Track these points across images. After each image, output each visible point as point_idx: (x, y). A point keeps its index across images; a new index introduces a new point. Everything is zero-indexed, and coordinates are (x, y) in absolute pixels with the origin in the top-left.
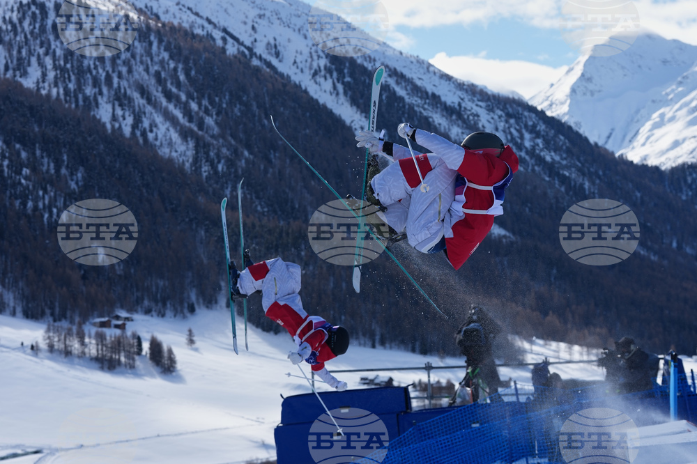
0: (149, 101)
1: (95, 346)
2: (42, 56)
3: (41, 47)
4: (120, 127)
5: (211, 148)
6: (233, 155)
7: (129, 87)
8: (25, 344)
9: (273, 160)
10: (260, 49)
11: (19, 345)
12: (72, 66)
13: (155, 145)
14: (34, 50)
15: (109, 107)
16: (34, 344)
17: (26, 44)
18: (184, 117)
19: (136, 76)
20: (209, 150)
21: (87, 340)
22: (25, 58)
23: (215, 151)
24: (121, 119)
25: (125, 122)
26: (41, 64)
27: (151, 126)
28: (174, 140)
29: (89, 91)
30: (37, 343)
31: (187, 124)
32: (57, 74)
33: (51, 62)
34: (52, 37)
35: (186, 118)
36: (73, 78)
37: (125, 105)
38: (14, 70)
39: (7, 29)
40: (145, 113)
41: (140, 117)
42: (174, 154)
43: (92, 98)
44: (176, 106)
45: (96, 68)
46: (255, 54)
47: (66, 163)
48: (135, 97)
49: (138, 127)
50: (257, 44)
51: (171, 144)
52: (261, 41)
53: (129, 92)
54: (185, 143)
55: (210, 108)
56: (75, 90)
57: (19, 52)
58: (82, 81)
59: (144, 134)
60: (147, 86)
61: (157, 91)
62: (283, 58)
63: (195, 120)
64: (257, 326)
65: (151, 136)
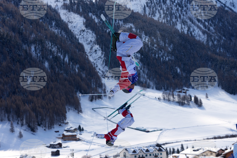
0: (192, 22)
1: (177, 98)
2: (160, 10)
3: (159, 7)
4: (184, 31)
5: (212, 37)
6: (220, 39)
7: (186, 18)
8: (156, 98)
9: (233, 40)
10: (228, 5)
11: (155, 98)
12: (169, 13)
13: (195, 36)
14: (157, 8)
15: (180, 25)
16: (159, 98)
17: (155, 6)
18: (203, 27)
19: (188, 15)
20: (211, 37)
21: (175, 96)
22: (155, 11)
23: (214, 38)
24: (184, 28)
25: (185, 29)
26: (159, 12)
27: (193, 30)
28: (200, 34)
29: (174, 20)
30: (160, 97)
31: (205, 29)
32: (164, 15)
33: (162, 12)
34: (162, 4)
35: (204, 27)
36: (169, 16)
37: (185, 24)
38: (151, 15)
39: (149, 2)
40: (191, 26)
41: (189, 27)
42: (201, 39)
43: (175, 22)
44: (201, 24)
45: (176, 13)
46: (226, 6)
47: (167, 43)
48: (188, 22)
49: (189, 31)
50: (227, 3)
51: (199, 36)
52: (228, 2)
53: (186, 20)
54: (204, 35)
55: (212, 24)
56: (170, 20)
57: (153, 9)
58: (172, 17)
59: (191, 33)
60: (192, 18)
61: (195, 19)
62: (235, 7)
63: (207, 28)
64: (228, 92)
65: (193, 33)
